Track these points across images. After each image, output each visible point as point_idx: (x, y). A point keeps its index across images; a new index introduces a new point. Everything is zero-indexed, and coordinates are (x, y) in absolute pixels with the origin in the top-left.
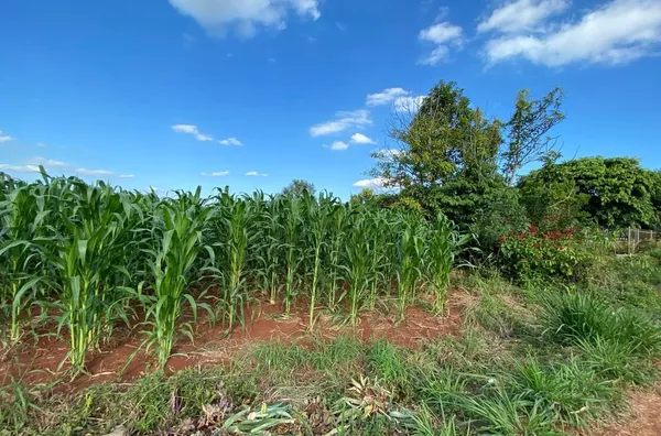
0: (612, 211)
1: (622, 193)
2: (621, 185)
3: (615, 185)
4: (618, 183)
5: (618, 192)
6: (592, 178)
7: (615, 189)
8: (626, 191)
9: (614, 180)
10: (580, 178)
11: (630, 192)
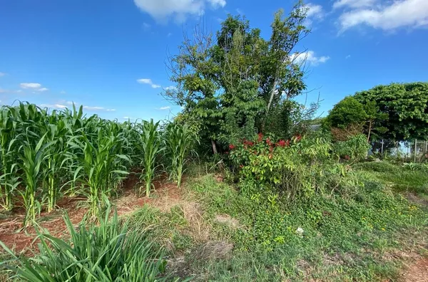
0: (408, 126)
1: (417, 111)
2: (416, 104)
3: (411, 104)
4: (414, 102)
5: (413, 110)
6: (392, 99)
7: (411, 107)
8: (420, 110)
9: (411, 100)
10: (382, 99)
11: (423, 110)
